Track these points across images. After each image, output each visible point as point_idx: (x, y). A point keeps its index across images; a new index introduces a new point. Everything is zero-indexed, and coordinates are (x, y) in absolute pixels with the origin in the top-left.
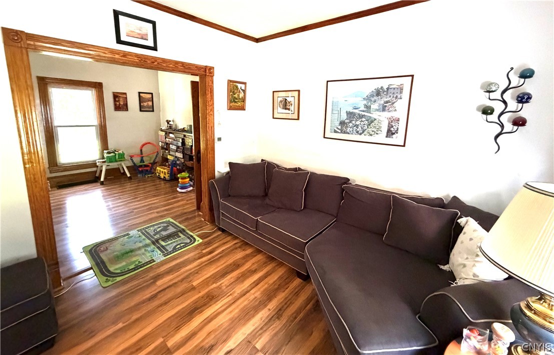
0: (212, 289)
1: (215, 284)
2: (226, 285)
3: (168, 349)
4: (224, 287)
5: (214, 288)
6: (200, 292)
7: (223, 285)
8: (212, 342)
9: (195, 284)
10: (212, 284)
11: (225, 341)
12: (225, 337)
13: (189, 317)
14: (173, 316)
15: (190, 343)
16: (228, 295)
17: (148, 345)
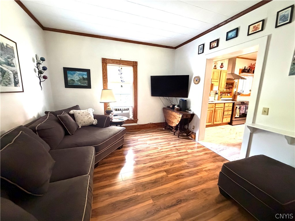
0: (142, 191)
1: (139, 195)
2: (132, 191)
3: (165, 172)
4: (134, 189)
5: (139, 192)
6: (149, 192)
7: (134, 192)
8: (149, 168)
9: (151, 201)
10: (140, 195)
11: (144, 167)
12: (144, 168)
13: (157, 180)
14: (165, 184)
15: (157, 171)
16: (134, 184)
17: (174, 176)
